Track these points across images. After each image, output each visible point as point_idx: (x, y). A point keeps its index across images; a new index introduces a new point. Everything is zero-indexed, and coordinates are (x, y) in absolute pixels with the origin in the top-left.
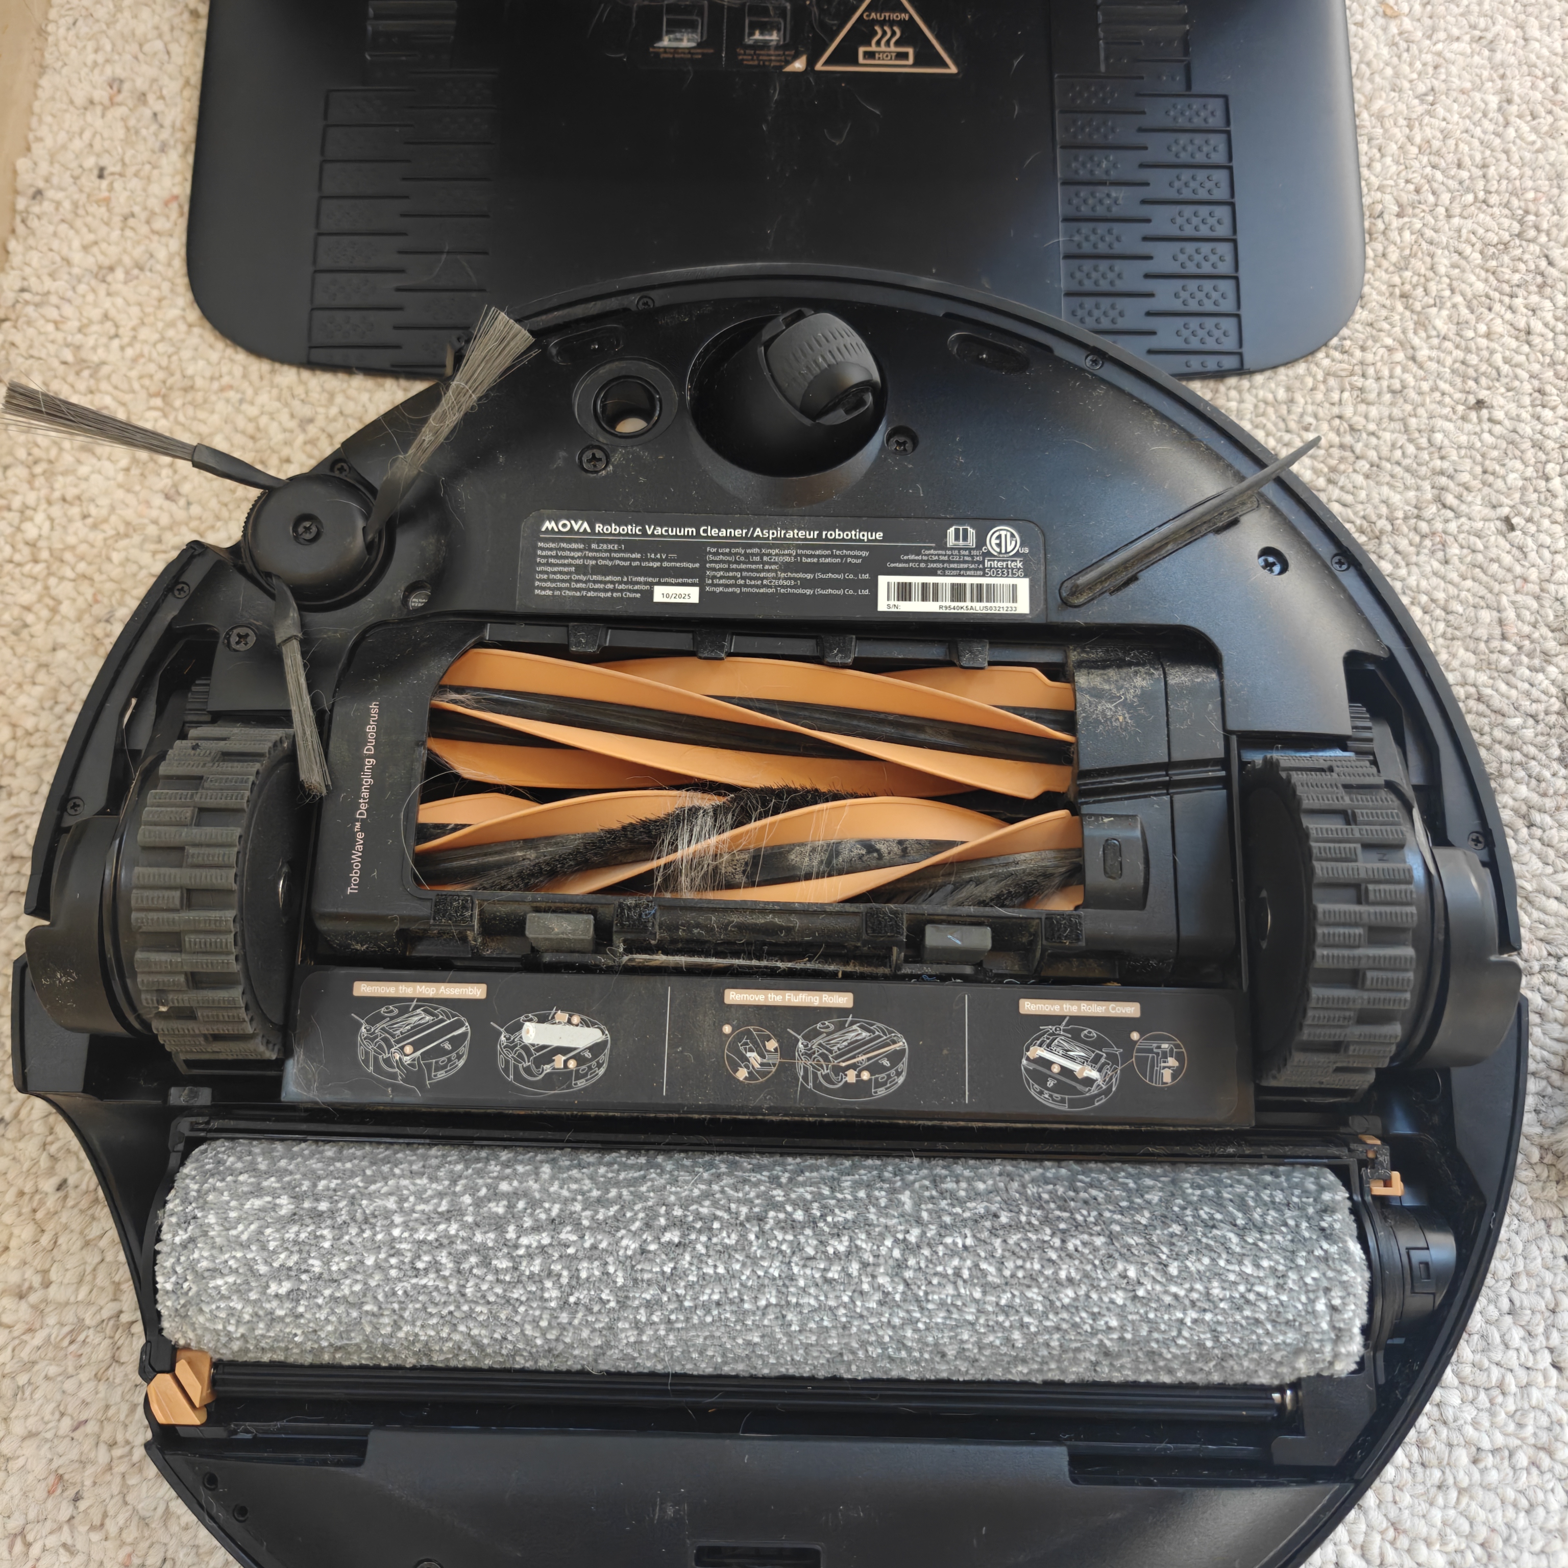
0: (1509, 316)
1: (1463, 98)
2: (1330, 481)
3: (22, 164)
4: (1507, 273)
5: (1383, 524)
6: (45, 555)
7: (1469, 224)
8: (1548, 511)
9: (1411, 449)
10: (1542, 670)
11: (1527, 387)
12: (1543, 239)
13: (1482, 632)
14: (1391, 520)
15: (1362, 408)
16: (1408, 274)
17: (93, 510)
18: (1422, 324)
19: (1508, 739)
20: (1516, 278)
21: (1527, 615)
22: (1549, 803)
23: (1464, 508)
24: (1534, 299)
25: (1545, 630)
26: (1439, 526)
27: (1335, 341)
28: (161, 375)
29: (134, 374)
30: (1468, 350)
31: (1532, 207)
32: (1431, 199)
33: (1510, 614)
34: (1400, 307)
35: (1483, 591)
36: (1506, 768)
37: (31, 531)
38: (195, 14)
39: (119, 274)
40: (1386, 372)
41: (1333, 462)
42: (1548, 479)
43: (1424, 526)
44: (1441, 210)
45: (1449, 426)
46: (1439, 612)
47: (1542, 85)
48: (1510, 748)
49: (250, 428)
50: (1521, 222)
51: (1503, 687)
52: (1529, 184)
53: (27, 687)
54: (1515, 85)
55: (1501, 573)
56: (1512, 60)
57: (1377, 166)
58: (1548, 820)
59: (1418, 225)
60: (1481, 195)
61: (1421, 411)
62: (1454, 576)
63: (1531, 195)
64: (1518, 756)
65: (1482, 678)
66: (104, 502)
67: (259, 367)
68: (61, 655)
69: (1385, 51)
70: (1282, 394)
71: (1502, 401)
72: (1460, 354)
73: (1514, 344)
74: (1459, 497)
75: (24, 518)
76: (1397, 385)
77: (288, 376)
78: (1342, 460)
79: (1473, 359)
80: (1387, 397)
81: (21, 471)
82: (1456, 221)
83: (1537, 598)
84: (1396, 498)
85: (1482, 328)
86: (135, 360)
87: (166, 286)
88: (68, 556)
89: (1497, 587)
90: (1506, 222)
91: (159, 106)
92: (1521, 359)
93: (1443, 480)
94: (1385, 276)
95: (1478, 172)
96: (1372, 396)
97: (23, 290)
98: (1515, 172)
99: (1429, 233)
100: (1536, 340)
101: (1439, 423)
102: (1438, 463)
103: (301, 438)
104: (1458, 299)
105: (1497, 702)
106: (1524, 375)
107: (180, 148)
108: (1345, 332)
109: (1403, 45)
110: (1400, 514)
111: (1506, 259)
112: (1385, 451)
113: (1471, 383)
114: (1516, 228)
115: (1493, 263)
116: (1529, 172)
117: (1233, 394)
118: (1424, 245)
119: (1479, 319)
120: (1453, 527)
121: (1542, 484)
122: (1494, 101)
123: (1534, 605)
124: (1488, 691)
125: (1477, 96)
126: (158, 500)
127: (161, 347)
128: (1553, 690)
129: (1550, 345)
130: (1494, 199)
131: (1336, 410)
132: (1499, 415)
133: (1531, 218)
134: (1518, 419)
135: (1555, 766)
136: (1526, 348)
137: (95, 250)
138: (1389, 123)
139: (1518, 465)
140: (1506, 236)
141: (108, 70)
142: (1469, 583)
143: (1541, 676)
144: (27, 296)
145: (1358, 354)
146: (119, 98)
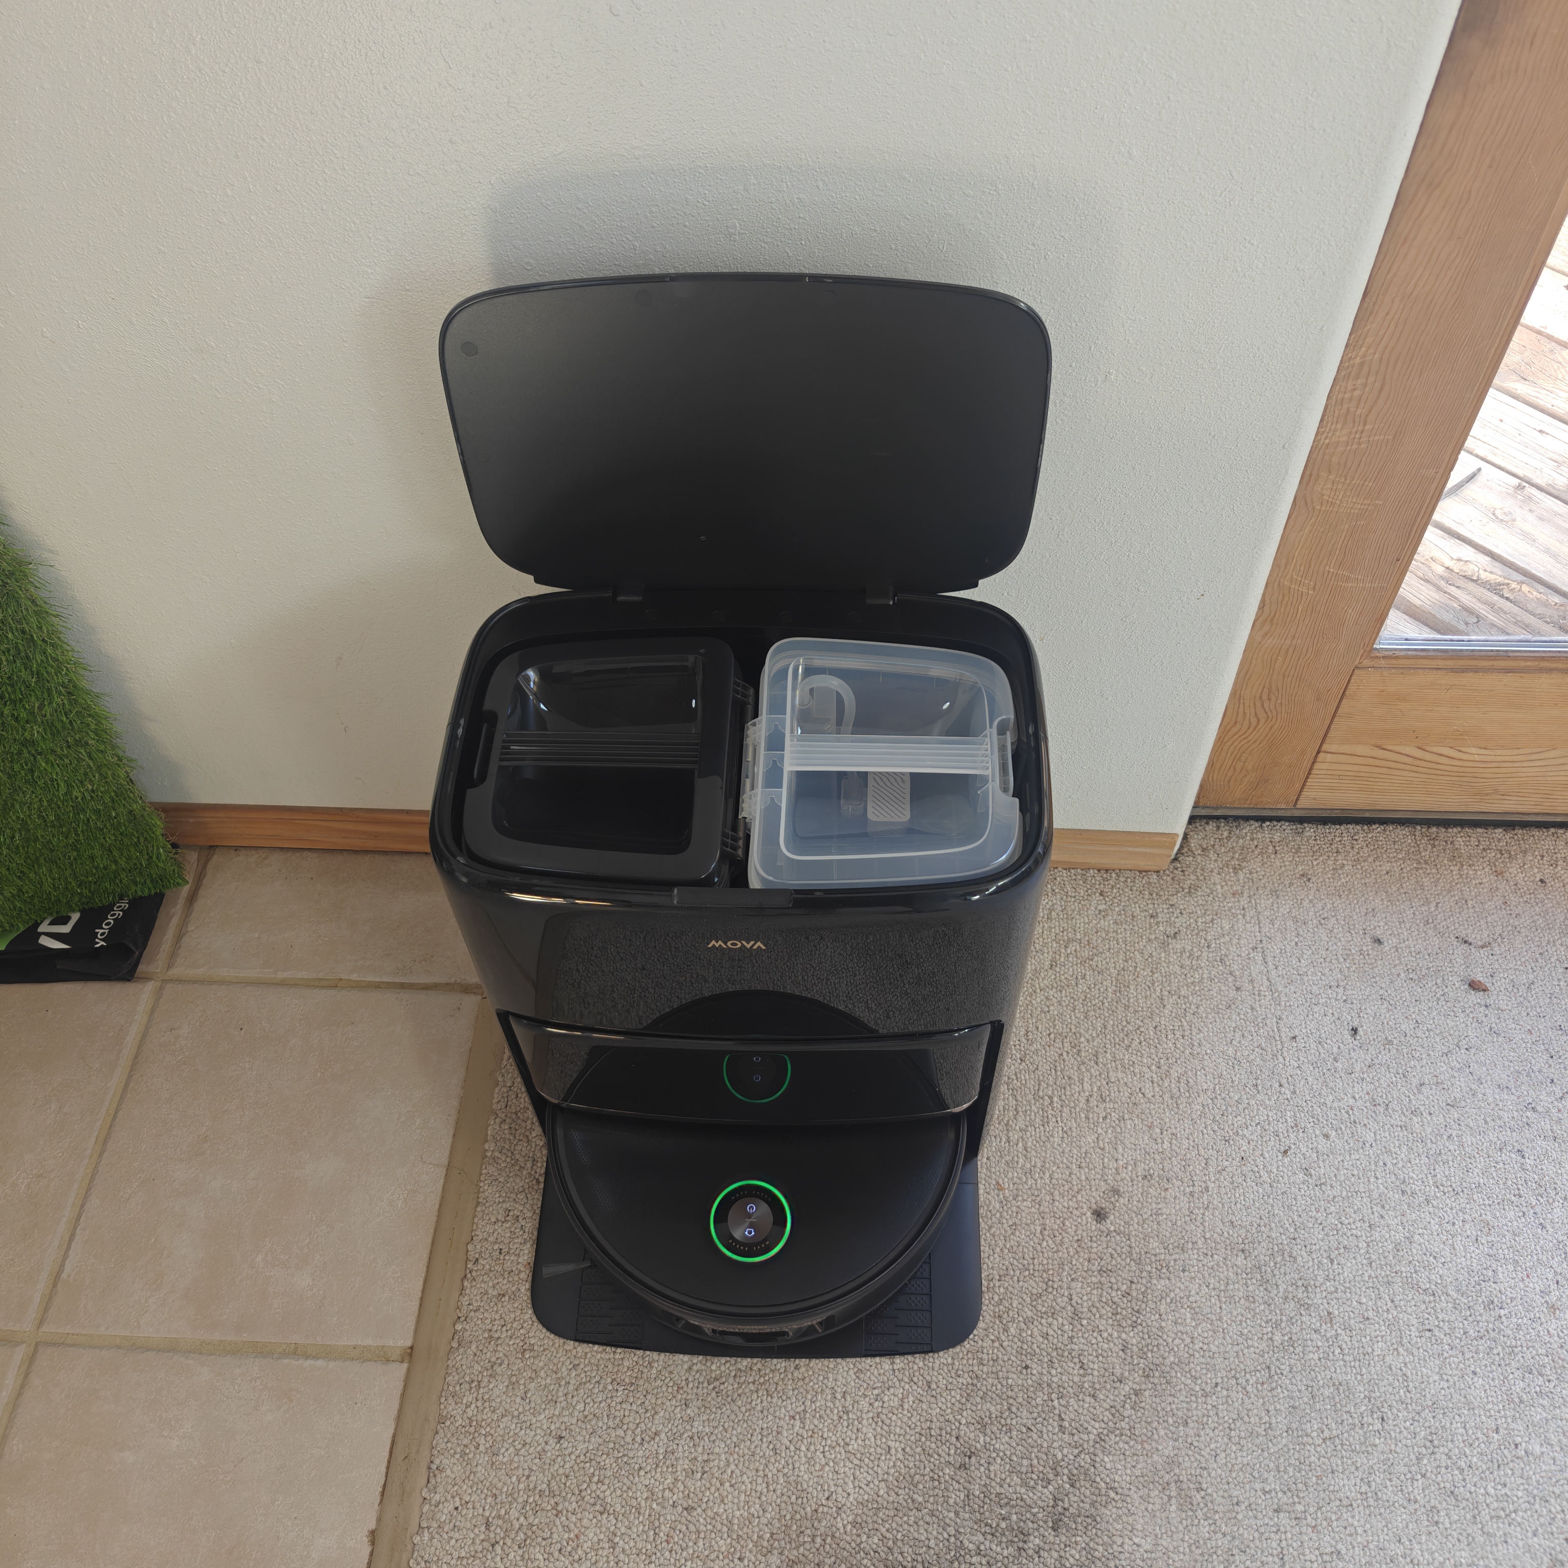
0: (1040, 1327)
1: (1026, 1227)
2: (967, 1400)
3: (470, 1247)
4: (1040, 1307)
5: (986, 1419)
6: (474, 1423)
7: (1026, 1285)
8: (1052, 1415)
9: (999, 1386)
10: (1047, 1487)
11: (1046, 1360)
12: (1055, 1293)
13: (1024, 1469)
14: (990, 1418)
15: (981, 1367)
16: (1001, 1307)
17: (494, 1404)
18: (1006, 1330)
19: (1032, 1518)
20: (1044, 1310)
21: (1042, 1462)
22: (1047, 1547)
23: (1019, 1414)
24: (1050, 1320)
25: (1048, 1469)
26: (1009, 1421)
27: (971, 1336)
28: (521, 1344)
29: (511, 1343)
30: (1023, 1342)
31: (1051, 1278)
32: (1012, 1273)
33: (1035, 1462)
34: (998, 1322)
35: (1025, 1451)
36: (1031, 1531)
37: (470, 1414)
38: (538, 1182)
39: (507, 1297)
40: (991, 1352)
41: (968, 1391)
42: (1052, 1401)
43: (1003, 1421)
44: (1016, 1278)
45: (1015, 1376)
46: (1007, 1460)
47: (1058, 1222)
48: (1033, 1522)
49: (555, 1369)
50: (1047, 1284)
51: (1031, 1495)
52: (1050, 1267)
53: (466, 1481)
54: (1048, 1222)
55: (1033, 1443)
56: (1047, 1210)
57: (992, 1258)
58: (1046, 1554)
59: (1006, 1285)
60: (1031, 1272)
61: (1004, 1369)
62: (1014, 1444)
63: (1051, 1272)
64: (1035, 1526)
65: (1023, 1490)
66: (498, 1400)
67: (559, 1341)
68: (480, 1468)
69: (997, 1206)
70: (950, 1360)
71: (1035, 1366)
72: (1019, 1344)
73: (1041, 1340)
74: (1018, 1409)
75: (468, 1406)
76: (995, 1358)
77: (571, 1344)
78: (972, 1391)
79: (1025, 1347)
80: (991, 1363)
81: (467, 1386)
82: (1021, 1283)
83: (1046, 1454)
84: (992, 1409)
85: (1029, 1332)
86: (511, 1337)
87: (524, 1304)
88: (483, 1423)
89: (1030, 1450)
90: (1041, 1284)
91: (523, 1223)
92: (1044, 1346)
93: (1011, 1401)
94: (992, 1308)
95: (1031, 1261)
96: (985, 1362)
97: (469, 1304)
98: (1045, 1262)
99: (1010, 1289)
100: (1050, 1338)
101: (1011, 1375)
102: (1010, 1393)
103: (574, 1374)
104: (1021, 1319)
105: (1028, 1501)
106: (1045, 1354)
107: (531, 1242)
108: (975, 1332)
109: (1004, 1202)
110: (994, 1416)
111: (1040, 1301)
112: (989, 1388)
113: (1023, 1357)
114: (1045, 1287)
115: (1034, 1303)
116: (1050, 1261)
117: (931, 1360)
118: (1009, 1294)
119: (1028, 1328)
120: (1014, 1422)
121: (1050, 1403)
122: (1039, 1228)
123: (1045, 1458)
124: (1025, 1497)
125: (1032, 1226)
126: (518, 1400)
127: (522, 1331)
128: (1051, 1497)
129: (1056, 1341)
130: (1036, 1274)
131: (971, 1368)
132: (1035, 1372)
133: (1050, 1283)
134: (1042, 1374)
135: (1050, 1530)
136: (1046, 1342)
137: (497, 1287)
138: (997, 1238)
139: (1041, 1394)
140: (1040, 1291)
141: (504, 1205)
142: (1020, 1447)
143: (1046, 1490)
144: (471, 1307)
145: (980, 1342)
146: (508, 1218)
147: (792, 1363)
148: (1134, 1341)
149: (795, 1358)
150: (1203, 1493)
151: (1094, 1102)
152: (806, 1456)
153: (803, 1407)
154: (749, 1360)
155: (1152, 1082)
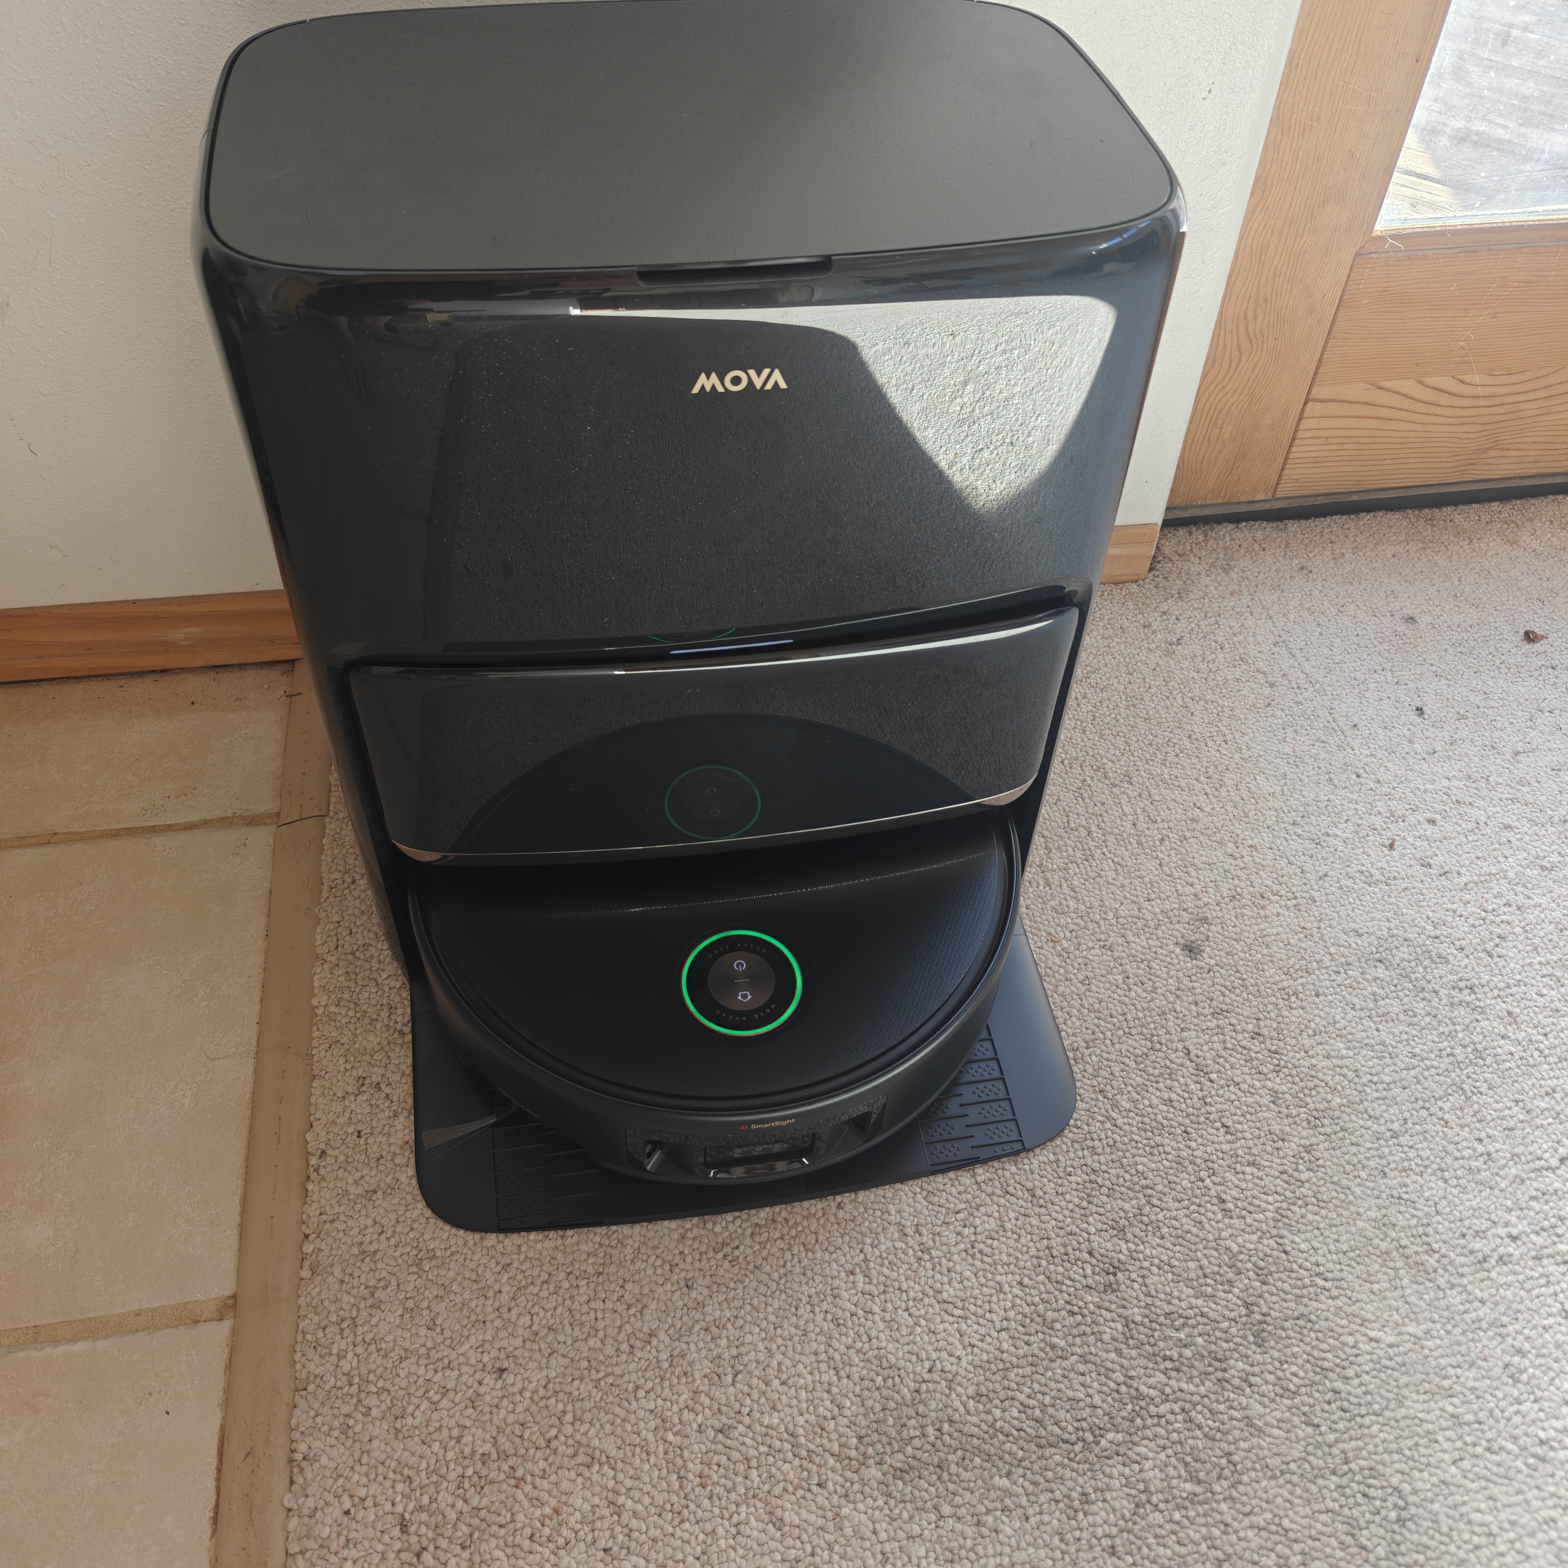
0: (1158, 1093)
1: (1103, 979)
2: (1089, 1202)
3: (309, 1137)
4: (1151, 1070)
5: (1123, 1221)
6: (356, 1380)
7: (1124, 1048)
8: (1207, 1198)
9: (1127, 1176)
10: (1230, 1292)
11: (1179, 1131)
12: (1165, 1049)
13: (1193, 1275)
14: (1127, 1219)
15: (1096, 1157)
16: (1100, 1079)
17: (384, 1346)
18: (1115, 1105)
19: (1224, 1335)
20: (1156, 1072)
21: (1213, 1260)
22: (1256, 1370)
23: (1163, 1205)
24: (1169, 1082)
25: (1225, 1268)
26: (1153, 1218)
27: (1072, 1122)
28: (414, 1252)
29: (397, 1254)
30: (1143, 1116)
31: (1154, 1032)
32: (1101, 1036)
33: (1205, 1262)
34: (1101, 1098)
35: (1187, 1252)
36: (1228, 1353)
37: (346, 1367)
38: (402, 1033)
39: (380, 1194)
40: (1103, 1136)
41: (1088, 1191)
42: (1203, 1181)
43: (1145, 1219)
44: (1108, 1042)
45: (1144, 1160)
46: (1166, 1267)
47: (1142, 966)
48: (1227, 1341)
49: (474, 1277)
50: (1151, 1042)
51: (1213, 1306)
52: (1149, 1020)
53: (357, 1468)
54: (1128, 967)
55: (1193, 1239)
56: (1124, 955)
57: (1069, 1023)
58: (1258, 1379)
59: (1098, 1052)
60: (1127, 1030)
61: (1127, 1154)
62: (1169, 1245)
63: (1152, 1026)
64: (1232, 1345)
65: (1200, 1302)
66: (390, 1338)
67: (472, 1238)
68: (376, 1443)
69: (1057, 960)
70: (1052, 1157)
71: (1167, 1141)
72: (1138, 1118)
73: (1165, 1108)
74: (1160, 1200)
75: (340, 1357)
76: (1112, 1143)
77: (491, 1239)
78: (1092, 1189)
79: (1147, 1120)
80: (1108, 1150)
81: (335, 1329)
82: (1117, 1046)
83: (1216, 1250)
84: (1127, 1206)
85: (1147, 1102)
86: (396, 1246)
87: (409, 1197)
88: (372, 1377)
89: (1193, 1247)
90: (1143, 1042)
91: (388, 1090)
92: (1171, 1116)
93: (1149, 1191)
94: (1089, 1082)
95: (1121, 1018)
96: (1100, 1150)
97: (321, 1214)
98: (1141, 1015)
99: (1105, 1055)
100: (1176, 1104)
101: (1137, 1159)
102: (1144, 1182)
103: (506, 1277)
104: (1130, 1088)
105: (1212, 1315)
106: (1175, 1124)
107: (406, 1113)
108: (1075, 1115)
109: (1066, 955)
110: (1131, 1215)
111: (1148, 1062)
112: (1114, 1180)
113: (1149, 1134)
114: (1149, 1045)
115: (1142, 1066)
116: (1148, 1013)
117: (1026, 1161)
118: (1105, 1062)
119: (1143, 1098)
120: (1160, 1217)
121: (1200, 1183)
122: (1120, 978)
123: (1215, 1253)
124: (1206, 1310)
125: (1109, 976)
126: (423, 1332)
127: (412, 1235)
128: (1240, 1302)
129: (1184, 1106)
130: (1134, 1031)
131: (1082, 1161)
132: (1168, 1149)
133: (1155, 1038)
134: (1179, 1149)
135: (1253, 1347)
136: (1172, 1110)
137: (362, 1182)
138: (1069, 998)
139: (1185, 1175)
140: (1146, 1051)
141: (355, 1073)
142: (1178, 1248)
143: (1230, 1296)
144: (324, 1217)
145: (1086, 1127)
146: (364, 1089)
147: (831, 1203)
148: (1284, 1088)
149: (835, 1194)
150: (1436, 1256)
151: (1142, 826)
152: (883, 1320)
153: (862, 1256)
154: (767, 1209)
155: (1206, 794)
